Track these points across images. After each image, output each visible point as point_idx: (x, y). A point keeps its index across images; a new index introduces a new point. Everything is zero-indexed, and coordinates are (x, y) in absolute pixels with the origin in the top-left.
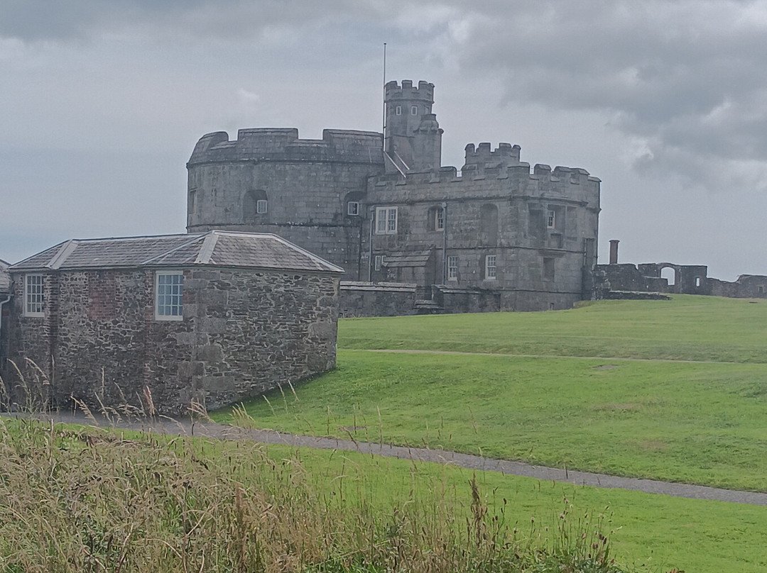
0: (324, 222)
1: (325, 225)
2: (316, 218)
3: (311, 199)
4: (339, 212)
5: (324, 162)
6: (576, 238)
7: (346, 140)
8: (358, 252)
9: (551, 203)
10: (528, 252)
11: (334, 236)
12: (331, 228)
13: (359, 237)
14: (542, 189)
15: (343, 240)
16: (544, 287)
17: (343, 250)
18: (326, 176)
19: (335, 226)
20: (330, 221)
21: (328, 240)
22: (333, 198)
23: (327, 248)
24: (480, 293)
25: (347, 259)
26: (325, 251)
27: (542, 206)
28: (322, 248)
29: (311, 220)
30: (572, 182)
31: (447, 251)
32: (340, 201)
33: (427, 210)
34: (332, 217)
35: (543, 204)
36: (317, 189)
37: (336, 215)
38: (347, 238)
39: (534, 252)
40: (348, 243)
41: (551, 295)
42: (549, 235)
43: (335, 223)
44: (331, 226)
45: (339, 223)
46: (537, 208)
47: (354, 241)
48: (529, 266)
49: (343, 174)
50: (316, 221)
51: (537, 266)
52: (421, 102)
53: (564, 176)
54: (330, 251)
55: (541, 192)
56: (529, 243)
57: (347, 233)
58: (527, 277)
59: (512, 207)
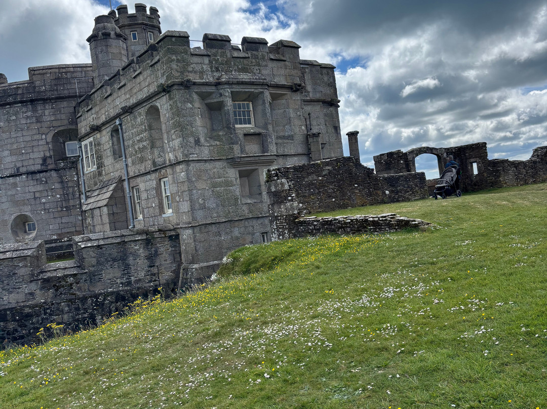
0: (33, 168)
1: (33, 173)
2: (23, 166)
3: (15, 146)
4: (48, 154)
5: (21, 102)
6: (292, 136)
7: (48, 75)
8: (78, 196)
9: (237, 89)
10: (208, 166)
11: (46, 182)
12: (41, 175)
13: (75, 179)
14: (217, 70)
15: (58, 186)
16: (247, 211)
17: (58, 196)
18: (27, 117)
19: (46, 171)
20: (38, 167)
21: (40, 188)
22: (38, 140)
23: (40, 198)
24: (144, 237)
25: (64, 205)
26: (38, 202)
27: (221, 95)
28: (35, 198)
29: (18, 169)
30: (272, 57)
31: (131, 180)
32: (47, 143)
33: (110, 133)
34: (41, 162)
35: (221, 91)
36: (19, 134)
37: (45, 159)
38: (62, 182)
39: (218, 164)
40: (63, 188)
41: (260, 221)
42: (241, 137)
43: (44, 168)
44: (40, 172)
45: (50, 167)
46: (214, 100)
47: (70, 184)
48: (214, 185)
49: (47, 112)
50: (23, 170)
51: (228, 184)
52: (140, 26)
53: (257, 50)
54: (44, 200)
55: (217, 74)
56: (207, 152)
57: (61, 177)
58: (211, 204)
59: (171, 102)
